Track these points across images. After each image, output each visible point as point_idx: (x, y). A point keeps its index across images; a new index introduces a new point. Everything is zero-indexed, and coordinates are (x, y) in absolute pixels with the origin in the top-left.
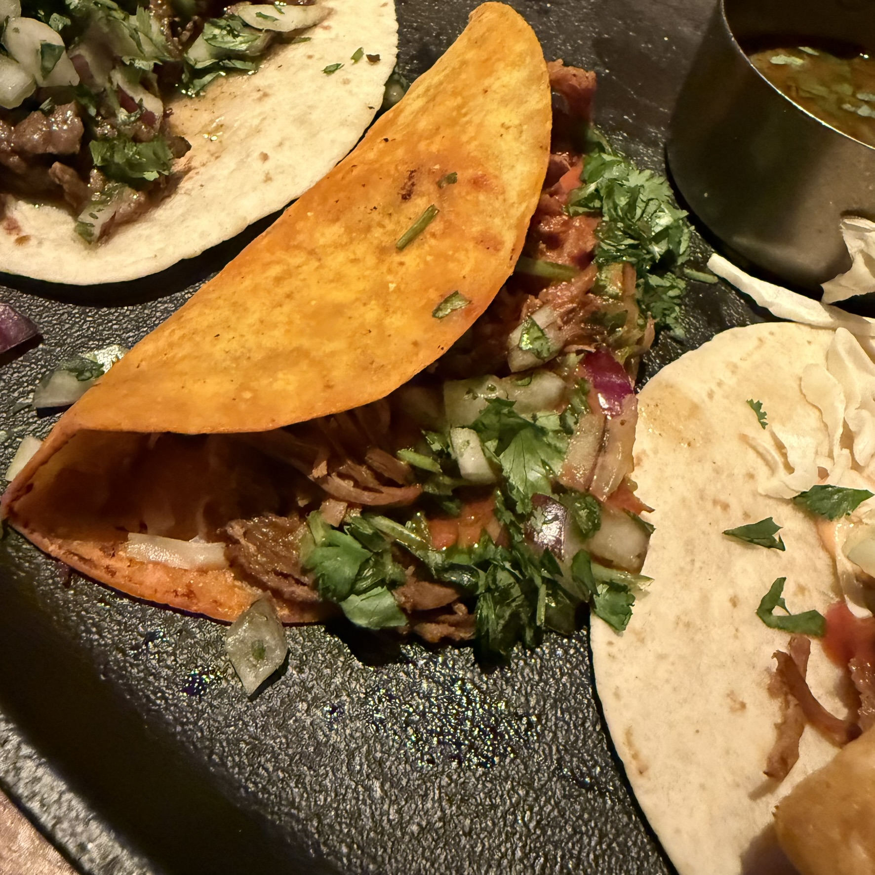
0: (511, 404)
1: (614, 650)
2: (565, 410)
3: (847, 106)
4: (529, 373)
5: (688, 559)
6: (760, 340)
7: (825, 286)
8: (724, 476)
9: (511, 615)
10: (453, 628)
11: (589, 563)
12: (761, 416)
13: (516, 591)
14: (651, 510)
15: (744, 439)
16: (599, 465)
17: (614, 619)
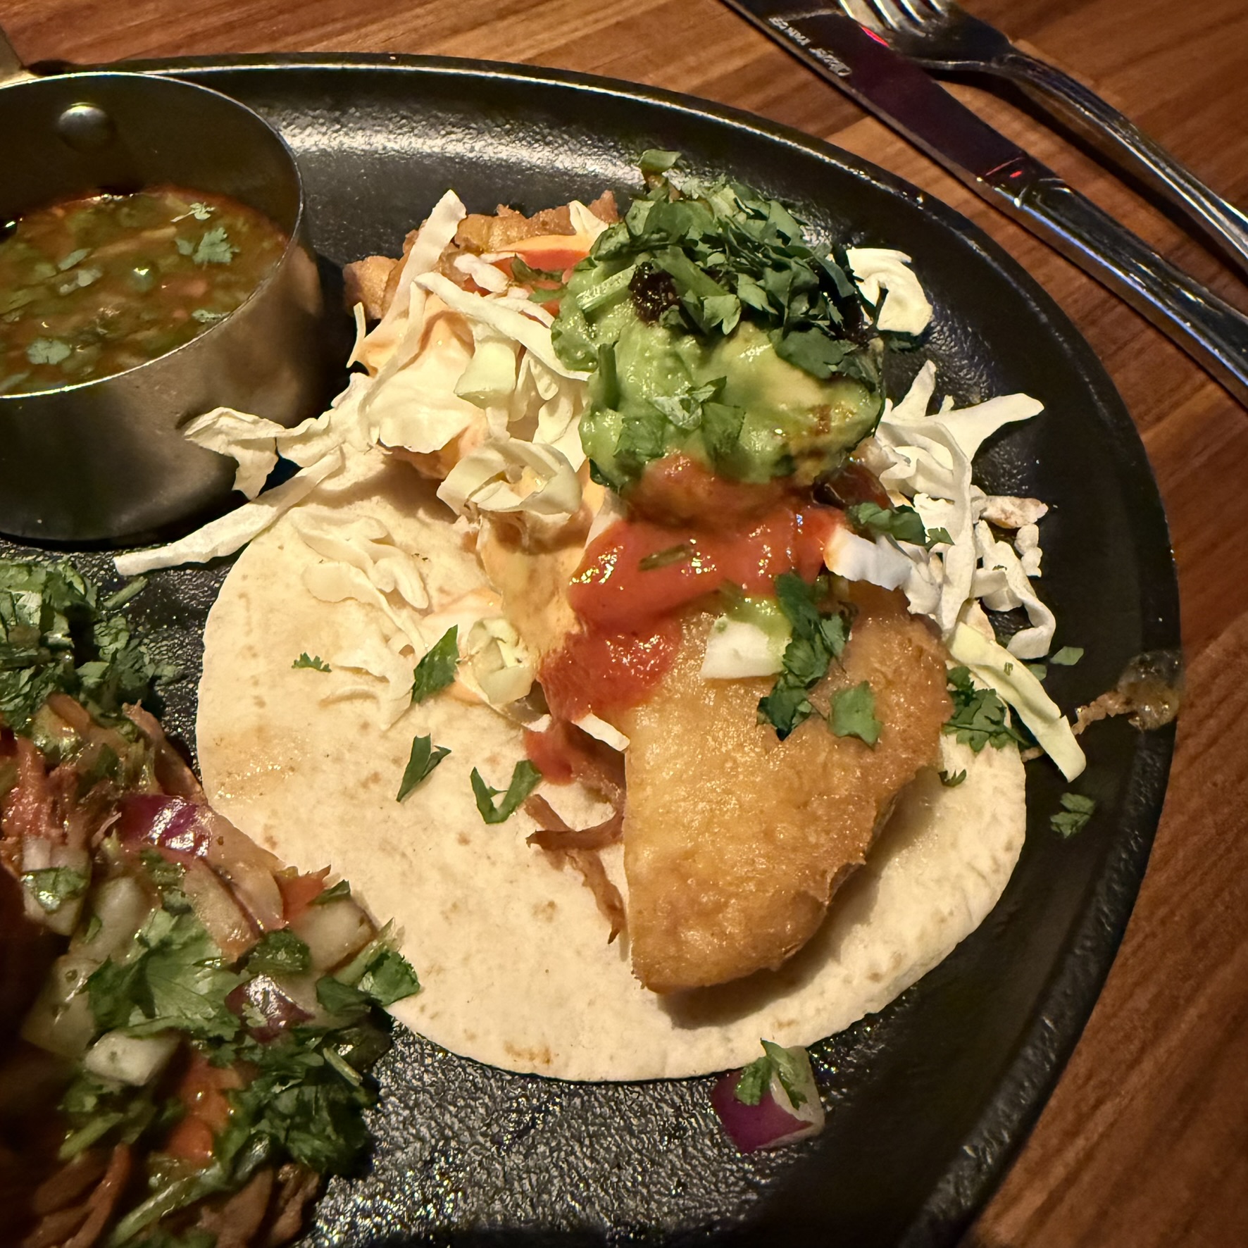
0: (108, 964)
1: (430, 1011)
2: (161, 895)
3: (65, 289)
4: (88, 912)
5: (398, 858)
6: (242, 596)
7: (236, 487)
8: (347, 756)
9: (331, 1113)
10: (301, 1191)
11: (334, 981)
12: (317, 664)
13: (310, 1092)
14: (327, 870)
15: (326, 703)
16: (245, 902)
17: (404, 989)
